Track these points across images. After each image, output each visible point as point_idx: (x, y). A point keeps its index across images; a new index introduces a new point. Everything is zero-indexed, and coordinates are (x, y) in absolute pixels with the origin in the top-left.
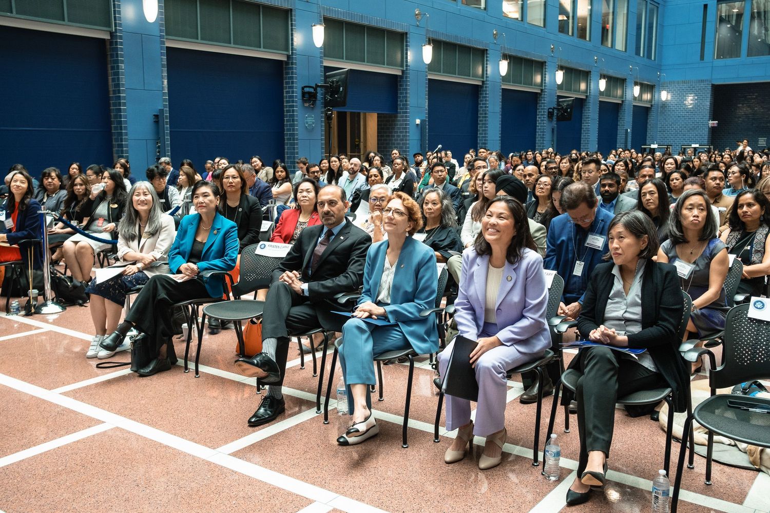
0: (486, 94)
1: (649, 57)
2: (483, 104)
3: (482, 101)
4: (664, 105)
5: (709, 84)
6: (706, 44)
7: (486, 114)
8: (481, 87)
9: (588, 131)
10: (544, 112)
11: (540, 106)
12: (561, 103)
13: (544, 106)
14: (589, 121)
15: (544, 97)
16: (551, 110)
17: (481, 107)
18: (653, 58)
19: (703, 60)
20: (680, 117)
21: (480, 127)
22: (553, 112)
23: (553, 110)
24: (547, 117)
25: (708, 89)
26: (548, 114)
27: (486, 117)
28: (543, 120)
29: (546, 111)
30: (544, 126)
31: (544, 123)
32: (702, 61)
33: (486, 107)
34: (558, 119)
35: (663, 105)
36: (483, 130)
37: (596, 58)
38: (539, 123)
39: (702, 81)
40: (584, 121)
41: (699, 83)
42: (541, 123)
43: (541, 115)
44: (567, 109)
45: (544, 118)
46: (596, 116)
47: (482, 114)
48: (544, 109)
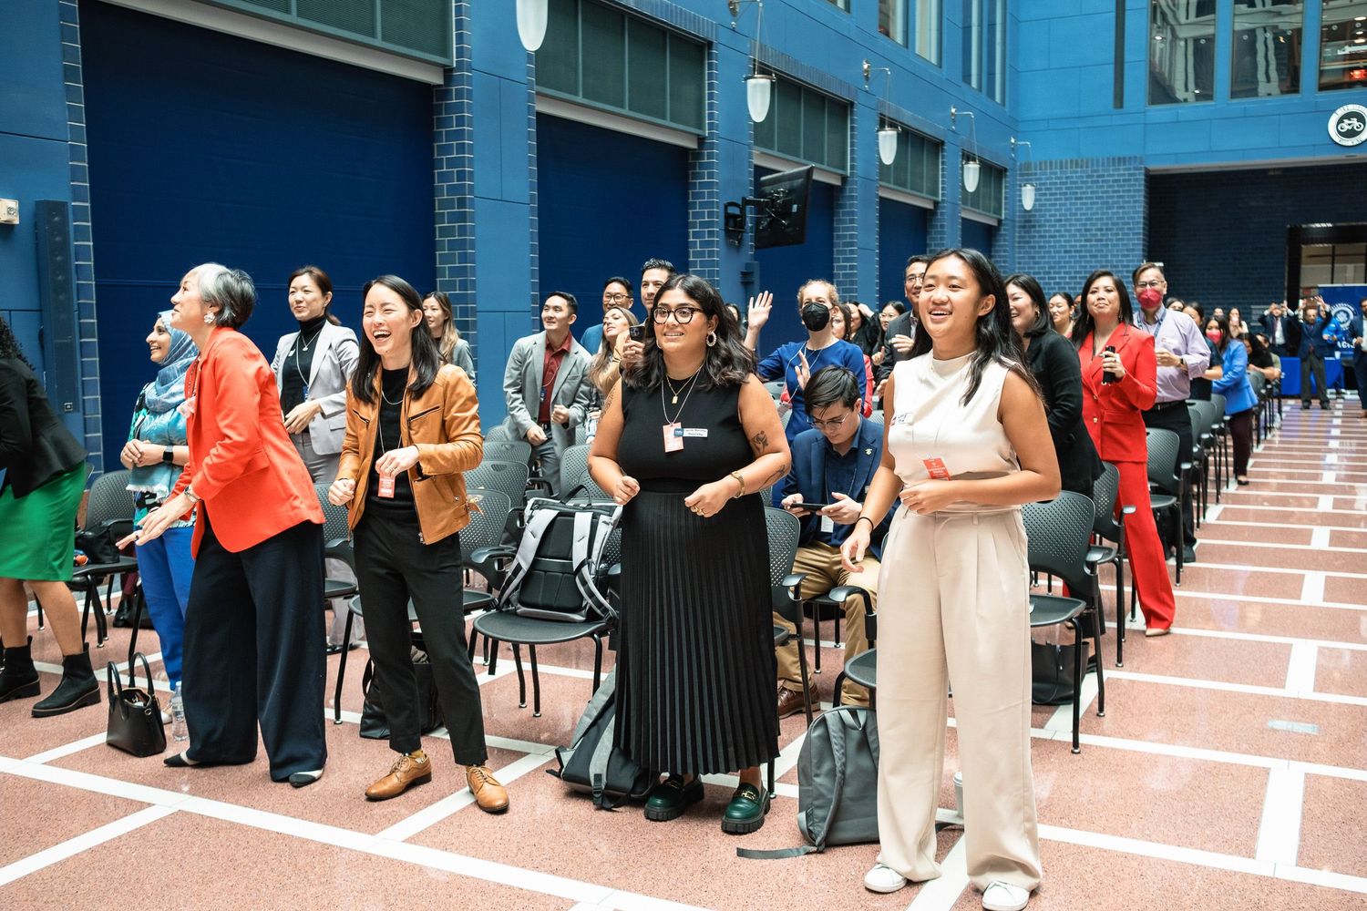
0: (461, 121)
1: (991, 94)
2: (451, 163)
3: (447, 150)
4: (1028, 220)
5: (1140, 169)
6: (1126, 66)
7: (462, 203)
8: (440, 93)
9: (852, 283)
10: (711, 214)
11: (696, 196)
12: (768, 189)
13: (711, 195)
14: (852, 252)
15: (711, 165)
16: (734, 211)
17: (444, 177)
18: (998, 98)
19: (1121, 107)
20: (1070, 252)
21: (445, 259)
22: (743, 215)
23: (743, 210)
24: (722, 234)
25: (1136, 180)
26: (727, 224)
27: (463, 217)
28: (710, 244)
29: (720, 211)
30: (713, 264)
31: (711, 254)
32: (1120, 111)
33: (461, 176)
34: (762, 242)
35: (1026, 221)
36: (453, 271)
37: (866, 66)
38: (697, 254)
39: (1122, 160)
40: (840, 252)
41: (1114, 165)
42: (701, 254)
43: (703, 225)
44: (787, 205)
45: (711, 234)
46: (873, 241)
47: (449, 204)
48: (710, 204)
